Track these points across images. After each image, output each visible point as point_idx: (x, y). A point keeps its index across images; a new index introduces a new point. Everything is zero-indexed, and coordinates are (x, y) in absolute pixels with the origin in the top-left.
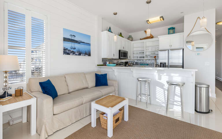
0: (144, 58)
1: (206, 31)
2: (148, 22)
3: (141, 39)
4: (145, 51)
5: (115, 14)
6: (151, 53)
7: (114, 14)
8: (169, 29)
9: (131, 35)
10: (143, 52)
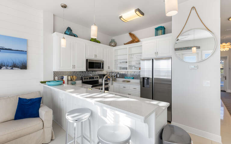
0: (127, 69)
1: (206, 28)
2: (122, 19)
3: (125, 44)
4: (128, 60)
5: (65, 7)
6: (136, 63)
7: (62, 6)
8: (157, 29)
9: (114, 40)
10: (125, 61)
